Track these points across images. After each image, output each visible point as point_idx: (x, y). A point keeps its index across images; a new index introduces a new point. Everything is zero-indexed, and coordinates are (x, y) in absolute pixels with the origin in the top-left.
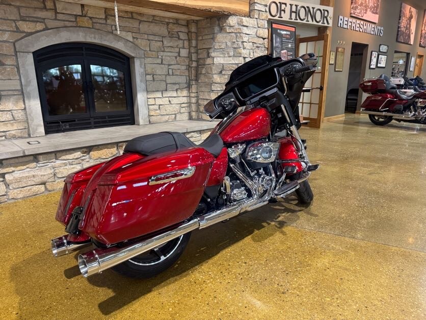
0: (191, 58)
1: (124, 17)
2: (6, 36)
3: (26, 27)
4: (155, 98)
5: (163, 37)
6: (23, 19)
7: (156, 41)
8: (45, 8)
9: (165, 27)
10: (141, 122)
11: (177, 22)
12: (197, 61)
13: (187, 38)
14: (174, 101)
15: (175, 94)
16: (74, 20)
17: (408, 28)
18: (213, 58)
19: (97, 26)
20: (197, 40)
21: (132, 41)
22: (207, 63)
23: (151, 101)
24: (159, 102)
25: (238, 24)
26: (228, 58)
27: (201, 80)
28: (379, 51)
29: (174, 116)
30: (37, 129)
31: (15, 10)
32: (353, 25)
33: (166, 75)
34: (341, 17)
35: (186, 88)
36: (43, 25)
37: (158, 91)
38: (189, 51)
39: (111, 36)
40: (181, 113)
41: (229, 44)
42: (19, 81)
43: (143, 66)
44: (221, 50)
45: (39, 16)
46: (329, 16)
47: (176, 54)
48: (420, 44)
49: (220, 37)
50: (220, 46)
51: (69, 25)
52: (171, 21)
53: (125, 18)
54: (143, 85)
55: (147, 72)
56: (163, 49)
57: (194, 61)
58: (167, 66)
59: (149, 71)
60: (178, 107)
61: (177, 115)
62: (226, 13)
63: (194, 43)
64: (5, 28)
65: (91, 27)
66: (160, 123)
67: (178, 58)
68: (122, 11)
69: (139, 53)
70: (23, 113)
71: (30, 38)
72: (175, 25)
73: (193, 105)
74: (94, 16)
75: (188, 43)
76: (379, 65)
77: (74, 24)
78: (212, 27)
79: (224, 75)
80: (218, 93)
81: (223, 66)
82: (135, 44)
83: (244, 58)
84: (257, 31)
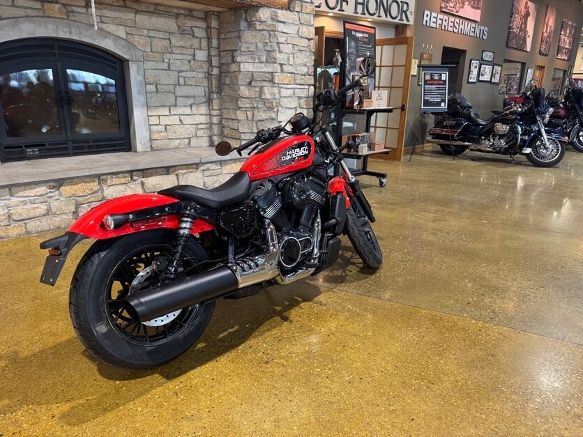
0: (211, 63)
1: (113, 5)
4: (159, 116)
5: (170, 33)
7: (159, 38)
9: (173, 21)
10: (139, 147)
11: (190, 13)
12: (219, 67)
13: (205, 36)
14: (187, 120)
15: (188, 111)
16: (40, 7)
17: (523, 29)
18: (240, 63)
19: (74, 17)
20: (219, 39)
21: (125, 37)
22: (232, 70)
23: (154, 120)
24: (164, 121)
25: (272, 18)
26: (258, 64)
27: (225, 92)
28: (482, 60)
29: (187, 140)
32: (444, 23)
33: (175, 85)
34: (427, 12)
35: (203, 103)
37: (163, 106)
38: (209, 53)
40: (196, 136)
41: (260, 45)
43: (141, 73)
44: (250, 53)
46: (409, 10)
47: (190, 58)
48: (540, 50)
49: (248, 36)
50: (247, 48)
51: (32, 15)
52: (182, 12)
53: (115, 6)
54: (142, 99)
55: (147, 81)
56: (170, 50)
57: (215, 67)
58: (176, 73)
59: (151, 79)
60: (192, 129)
61: (192, 139)
62: (255, 4)
63: (215, 43)
65: (65, 17)
66: (167, 149)
67: (192, 62)
69: (135, 55)
72: (187, 18)
73: (214, 126)
74: (69, 3)
75: (206, 42)
76: (481, 78)
77: (40, 13)
78: (237, 22)
79: (255, 86)
80: (246, 111)
81: (253, 75)
82: (129, 42)
83: (281, 65)
84: (299, 29)
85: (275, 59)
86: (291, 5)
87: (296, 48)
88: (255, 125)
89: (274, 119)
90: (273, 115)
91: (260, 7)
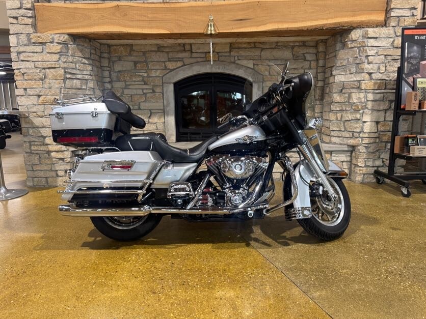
0: (318, 78)
1: (246, 48)
2: (158, 73)
3: (170, 65)
5: (286, 60)
6: (169, 60)
7: (278, 65)
8: (185, 51)
9: (290, 51)
11: (304, 44)
12: (324, 81)
13: (315, 59)
16: (204, 56)
18: (335, 76)
19: (222, 59)
20: (325, 59)
21: (252, 66)
22: (330, 82)
25: (363, 36)
26: (349, 75)
27: (326, 99)
30: (170, 137)
31: (166, 55)
36: (182, 62)
38: (317, 71)
39: (233, 65)
41: (351, 60)
42: (162, 103)
43: (261, 89)
44: (343, 67)
45: (180, 57)
49: (342, 54)
50: (341, 63)
51: (200, 61)
52: (297, 44)
53: (248, 48)
57: (321, 80)
62: (346, 28)
64: (158, 67)
65: (217, 60)
68: (245, 43)
69: (258, 78)
70: (162, 125)
71: (172, 73)
72: (301, 48)
74: (221, 51)
75: (316, 63)
77: (204, 59)
78: (335, 45)
79: (345, 93)
80: (337, 113)
81: (344, 85)
82: (255, 70)
83: (370, 74)
84: (394, 41)
85: (363, 69)
86: (387, 23)
87: (389, 58)
88: (342, 124)
89: (359, 120)
90: (358, 116)
91: (352, 30)
